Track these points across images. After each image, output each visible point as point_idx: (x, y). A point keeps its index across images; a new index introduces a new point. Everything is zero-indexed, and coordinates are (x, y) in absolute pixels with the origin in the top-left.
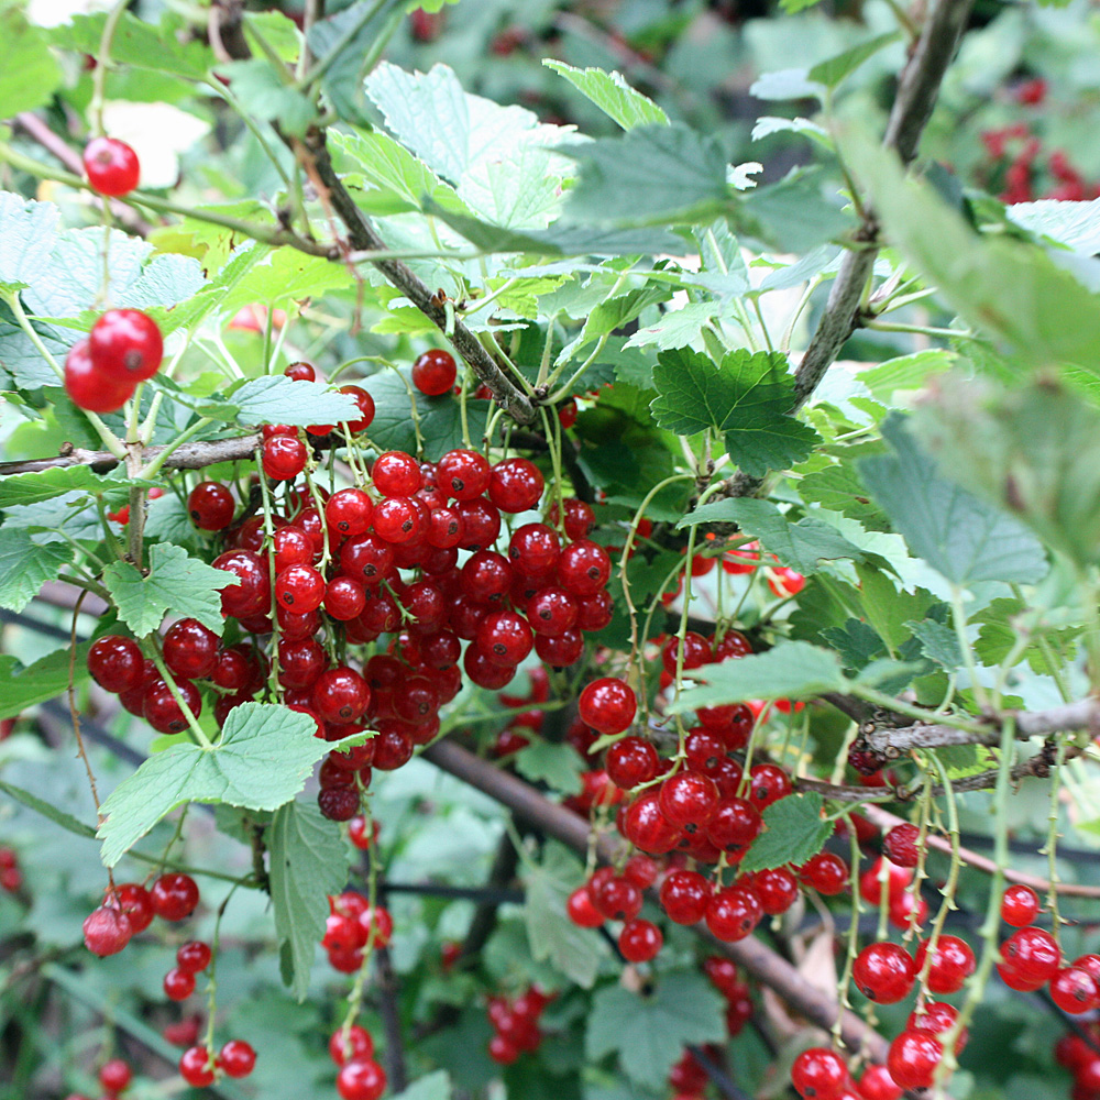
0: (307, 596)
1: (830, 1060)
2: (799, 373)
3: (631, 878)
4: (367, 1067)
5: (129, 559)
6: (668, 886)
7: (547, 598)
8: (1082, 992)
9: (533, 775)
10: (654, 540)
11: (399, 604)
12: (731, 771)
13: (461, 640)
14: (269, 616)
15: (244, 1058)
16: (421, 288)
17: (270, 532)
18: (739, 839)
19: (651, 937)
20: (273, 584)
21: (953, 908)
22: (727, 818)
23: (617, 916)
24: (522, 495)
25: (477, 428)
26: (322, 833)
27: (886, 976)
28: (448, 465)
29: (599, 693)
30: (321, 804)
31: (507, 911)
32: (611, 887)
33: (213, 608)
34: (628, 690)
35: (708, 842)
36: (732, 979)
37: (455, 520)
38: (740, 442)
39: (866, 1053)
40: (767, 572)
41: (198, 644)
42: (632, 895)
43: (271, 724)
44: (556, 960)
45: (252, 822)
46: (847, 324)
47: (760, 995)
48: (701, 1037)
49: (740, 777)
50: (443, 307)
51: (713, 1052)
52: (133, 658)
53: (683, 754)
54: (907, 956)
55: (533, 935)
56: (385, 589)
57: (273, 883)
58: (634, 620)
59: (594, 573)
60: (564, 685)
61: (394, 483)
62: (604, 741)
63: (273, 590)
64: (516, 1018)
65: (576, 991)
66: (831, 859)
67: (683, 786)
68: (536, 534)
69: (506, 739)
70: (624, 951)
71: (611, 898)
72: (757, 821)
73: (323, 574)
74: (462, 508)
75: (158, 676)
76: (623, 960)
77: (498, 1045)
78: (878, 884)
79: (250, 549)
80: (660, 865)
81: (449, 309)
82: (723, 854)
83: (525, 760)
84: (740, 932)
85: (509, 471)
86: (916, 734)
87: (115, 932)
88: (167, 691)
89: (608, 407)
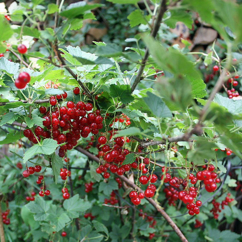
0: (56, 123)
1: (135, 193)
2: (132, 88)
3: (105, 166)
4: (67, 193)
5: (29, 117)
6: (111, 167)
7: (93, 124)
8: (174, 182)
9: (91, 152)
10: (109, 116)
11: (71, 124)
12: (120, 150)
13: (80, 130)
14: (51, 126)
15: (48, 192)
16: (73, 73)
17: (51, 113)
18: (122, 160)
19: (108, 175)
20: (51, 121)
21: (154, 170)
22: (120, 157)
23: (103, 172)
24: (89, 108)
25: (83, 99)
26: (59, 159)
27: (144, 180)
28: (78, 104)
29: (101, 138)
30: (59, 155)
31: (88, 171)
32: (102, 167)
33: (41, 124)
34: (105, 138)
35: (117, 161)
36: (119, 181)
37: (79, 112)
38: (123, 99)
39: (139, 191)
40: (125, 121)
41: (40, 130)
42: (105, 168)
43: (50, 142)
44: (94, 178)
45: (49, 157)
46: (139, 79)
47: (123, 183)
48: (115, 189)
49: (122, 151)
50: (77, 77)
51: (116, 191)
52: (30, 132)
53: (113, 147)
54: (147, 177)
55: (91, 174)
56: (69, 122)
57: (52, 167)
58: (106, 127)
59: (100, 120)
60: (96, 138)
61: (70, 106)
62: (102, 146)
63: (51, 122)
64: (89, 186)
65: (97, 182)
66: (135, 163)
67: (114, 152)
68: (91, 114)
69: (87, 147)
70: (104, 177)
71: (102, 169)
72: (124, 157)
73: (59, 119)
74: (80, 110)
75: (34, 135)
76: (104, 178)
77: (86, 190)
78: (141, 167)
79: (48, 116)
80: (109, 164)
81: (78, 77)
82: (119, 162)
83: (90, 150)
84: (122, 174)
85: (87, 104)
86: (150, 143)
87: (27, 174)
88: (35, 137)
89: (102, 96)
